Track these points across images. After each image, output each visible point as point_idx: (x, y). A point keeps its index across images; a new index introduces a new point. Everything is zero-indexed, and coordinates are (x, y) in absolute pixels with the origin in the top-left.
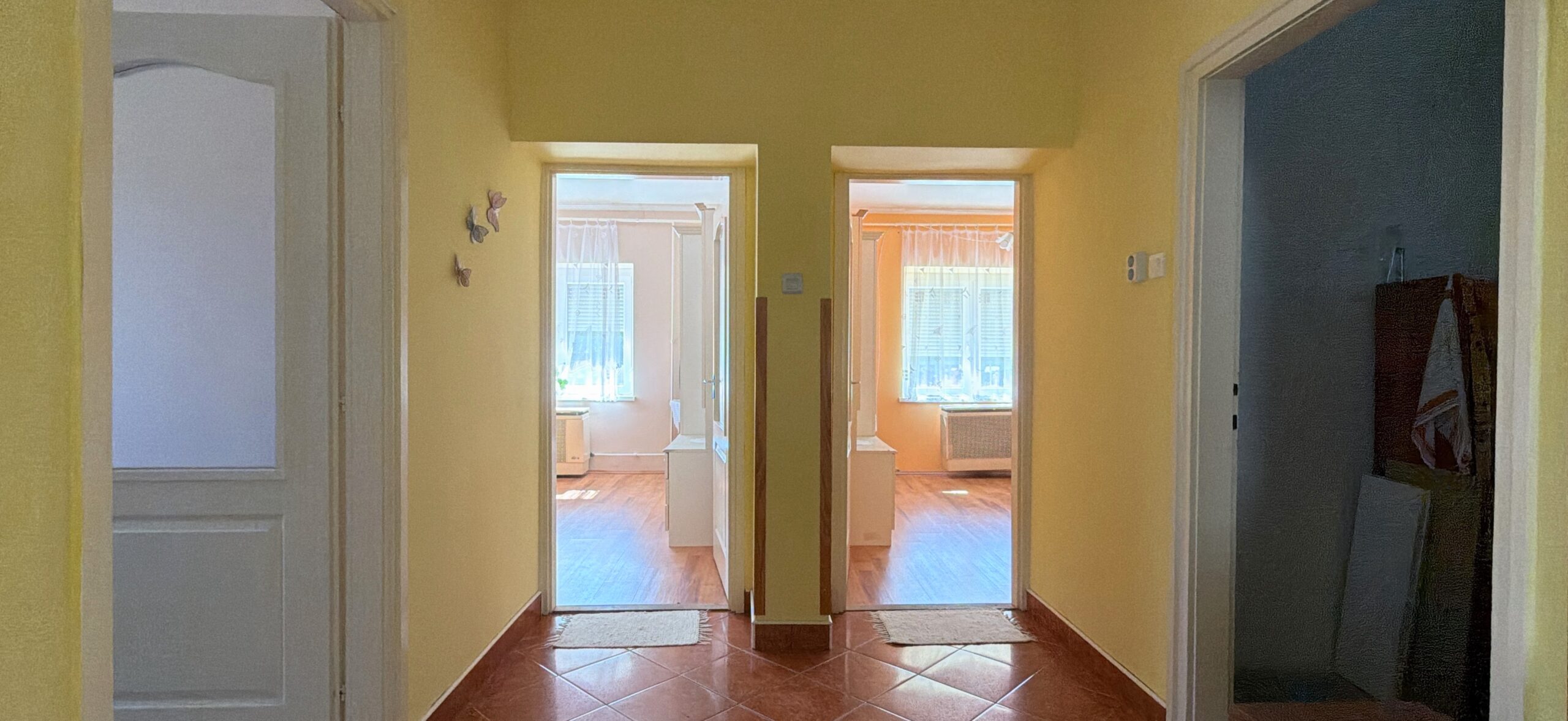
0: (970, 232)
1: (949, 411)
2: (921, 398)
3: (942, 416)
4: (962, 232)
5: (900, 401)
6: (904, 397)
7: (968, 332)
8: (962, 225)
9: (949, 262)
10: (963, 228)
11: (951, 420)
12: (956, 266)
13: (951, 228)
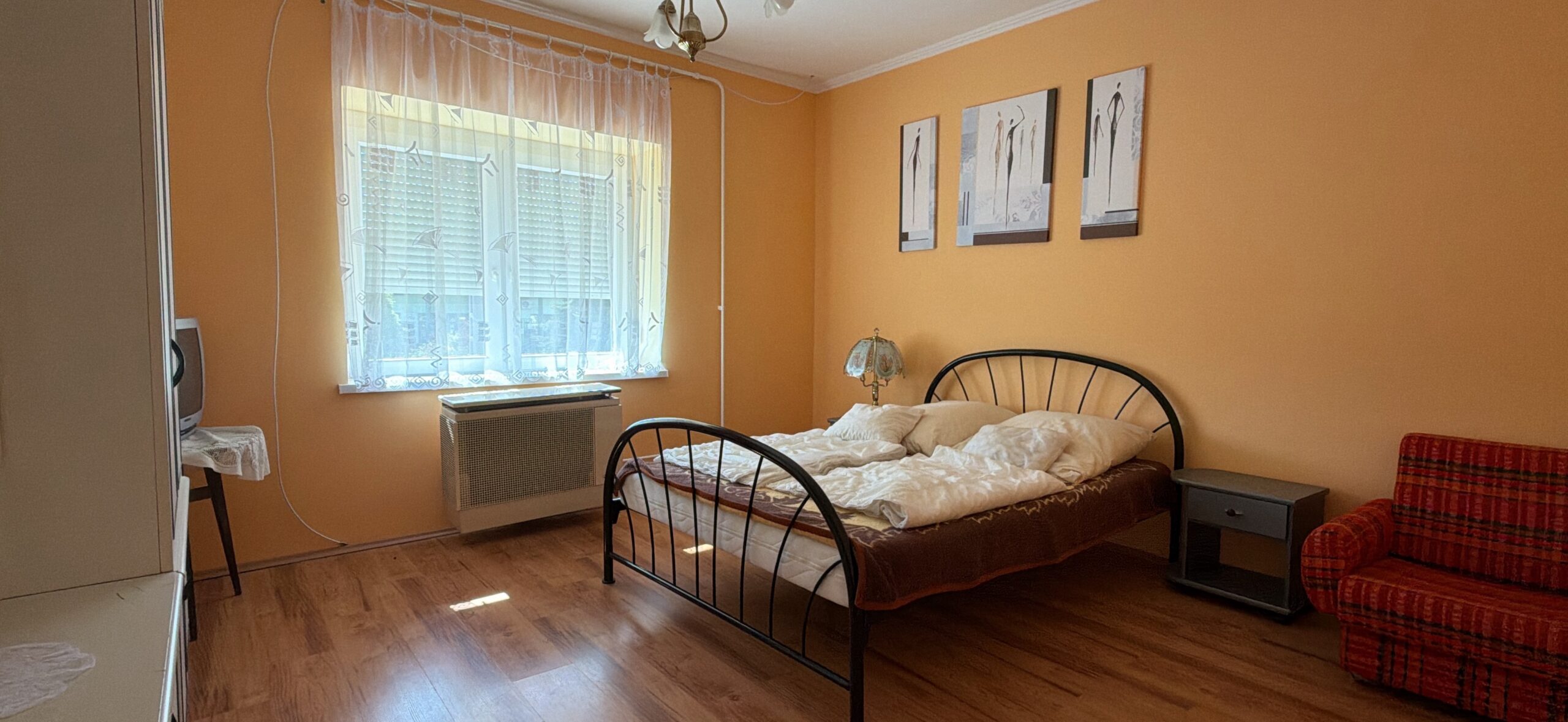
0: (495, 40)
1: (459, 409)
2: (395, 383)
3: (443, 420)
4: (478, 35)
5: (341, 392)
6: (351, 382)
7: (495, 247)
8: (479, 20)
9: (451, 94)
10: (481, 28)
11: (461, 426)
12: (468, 106)
13: (455, 21)
